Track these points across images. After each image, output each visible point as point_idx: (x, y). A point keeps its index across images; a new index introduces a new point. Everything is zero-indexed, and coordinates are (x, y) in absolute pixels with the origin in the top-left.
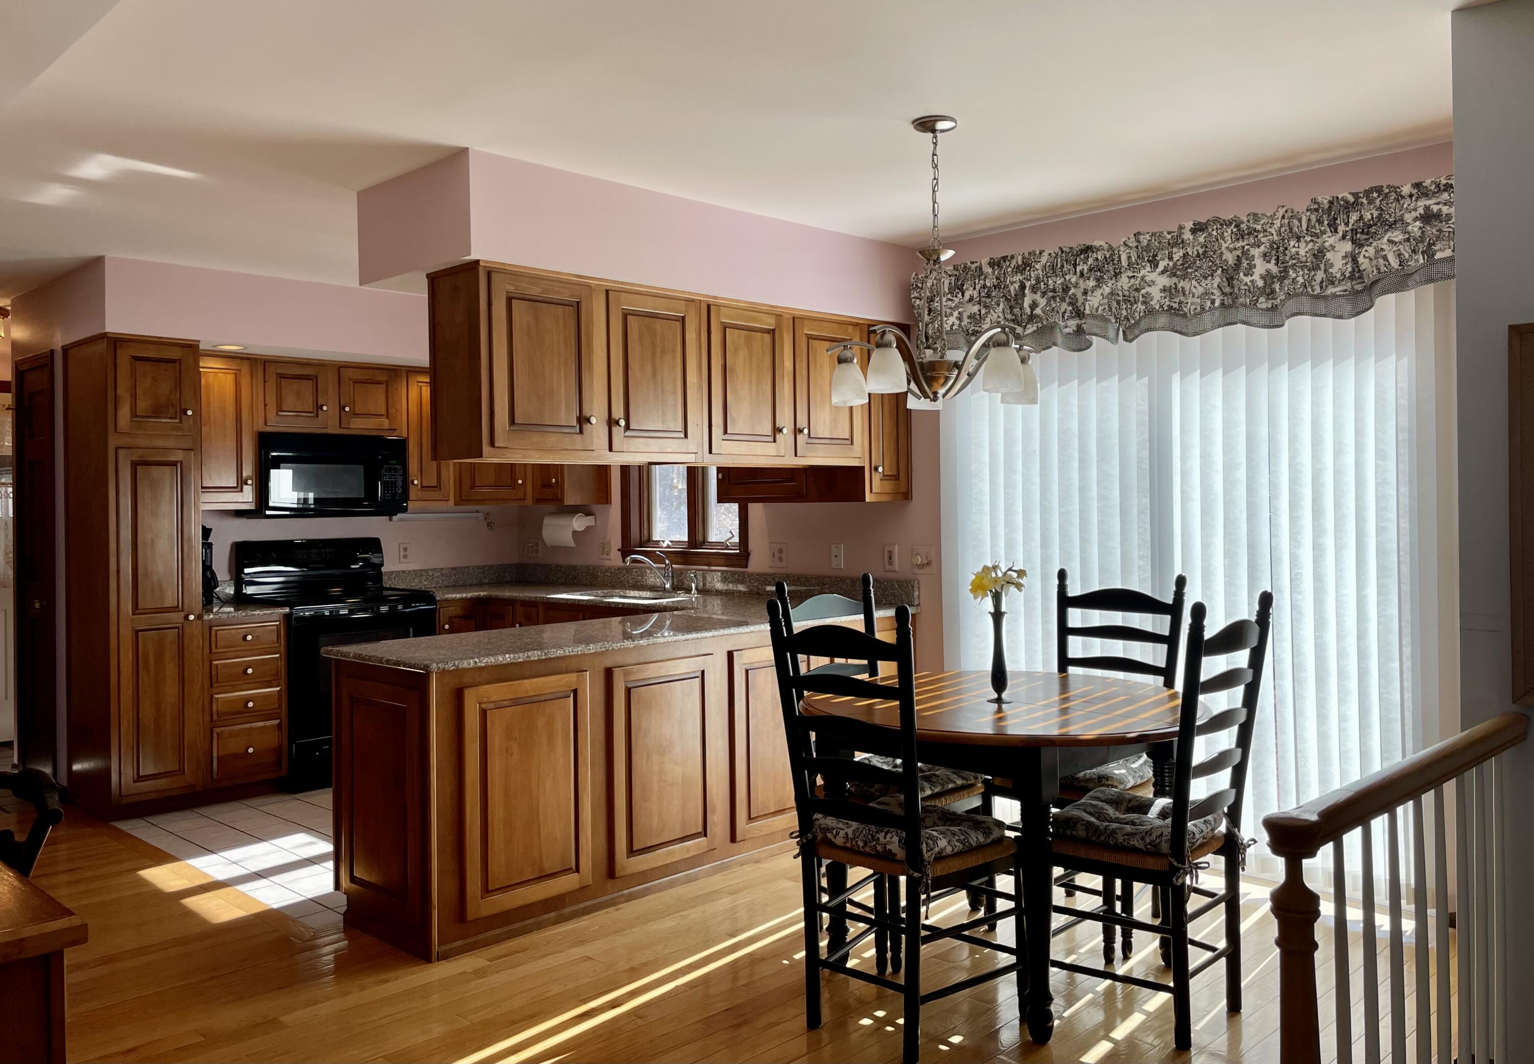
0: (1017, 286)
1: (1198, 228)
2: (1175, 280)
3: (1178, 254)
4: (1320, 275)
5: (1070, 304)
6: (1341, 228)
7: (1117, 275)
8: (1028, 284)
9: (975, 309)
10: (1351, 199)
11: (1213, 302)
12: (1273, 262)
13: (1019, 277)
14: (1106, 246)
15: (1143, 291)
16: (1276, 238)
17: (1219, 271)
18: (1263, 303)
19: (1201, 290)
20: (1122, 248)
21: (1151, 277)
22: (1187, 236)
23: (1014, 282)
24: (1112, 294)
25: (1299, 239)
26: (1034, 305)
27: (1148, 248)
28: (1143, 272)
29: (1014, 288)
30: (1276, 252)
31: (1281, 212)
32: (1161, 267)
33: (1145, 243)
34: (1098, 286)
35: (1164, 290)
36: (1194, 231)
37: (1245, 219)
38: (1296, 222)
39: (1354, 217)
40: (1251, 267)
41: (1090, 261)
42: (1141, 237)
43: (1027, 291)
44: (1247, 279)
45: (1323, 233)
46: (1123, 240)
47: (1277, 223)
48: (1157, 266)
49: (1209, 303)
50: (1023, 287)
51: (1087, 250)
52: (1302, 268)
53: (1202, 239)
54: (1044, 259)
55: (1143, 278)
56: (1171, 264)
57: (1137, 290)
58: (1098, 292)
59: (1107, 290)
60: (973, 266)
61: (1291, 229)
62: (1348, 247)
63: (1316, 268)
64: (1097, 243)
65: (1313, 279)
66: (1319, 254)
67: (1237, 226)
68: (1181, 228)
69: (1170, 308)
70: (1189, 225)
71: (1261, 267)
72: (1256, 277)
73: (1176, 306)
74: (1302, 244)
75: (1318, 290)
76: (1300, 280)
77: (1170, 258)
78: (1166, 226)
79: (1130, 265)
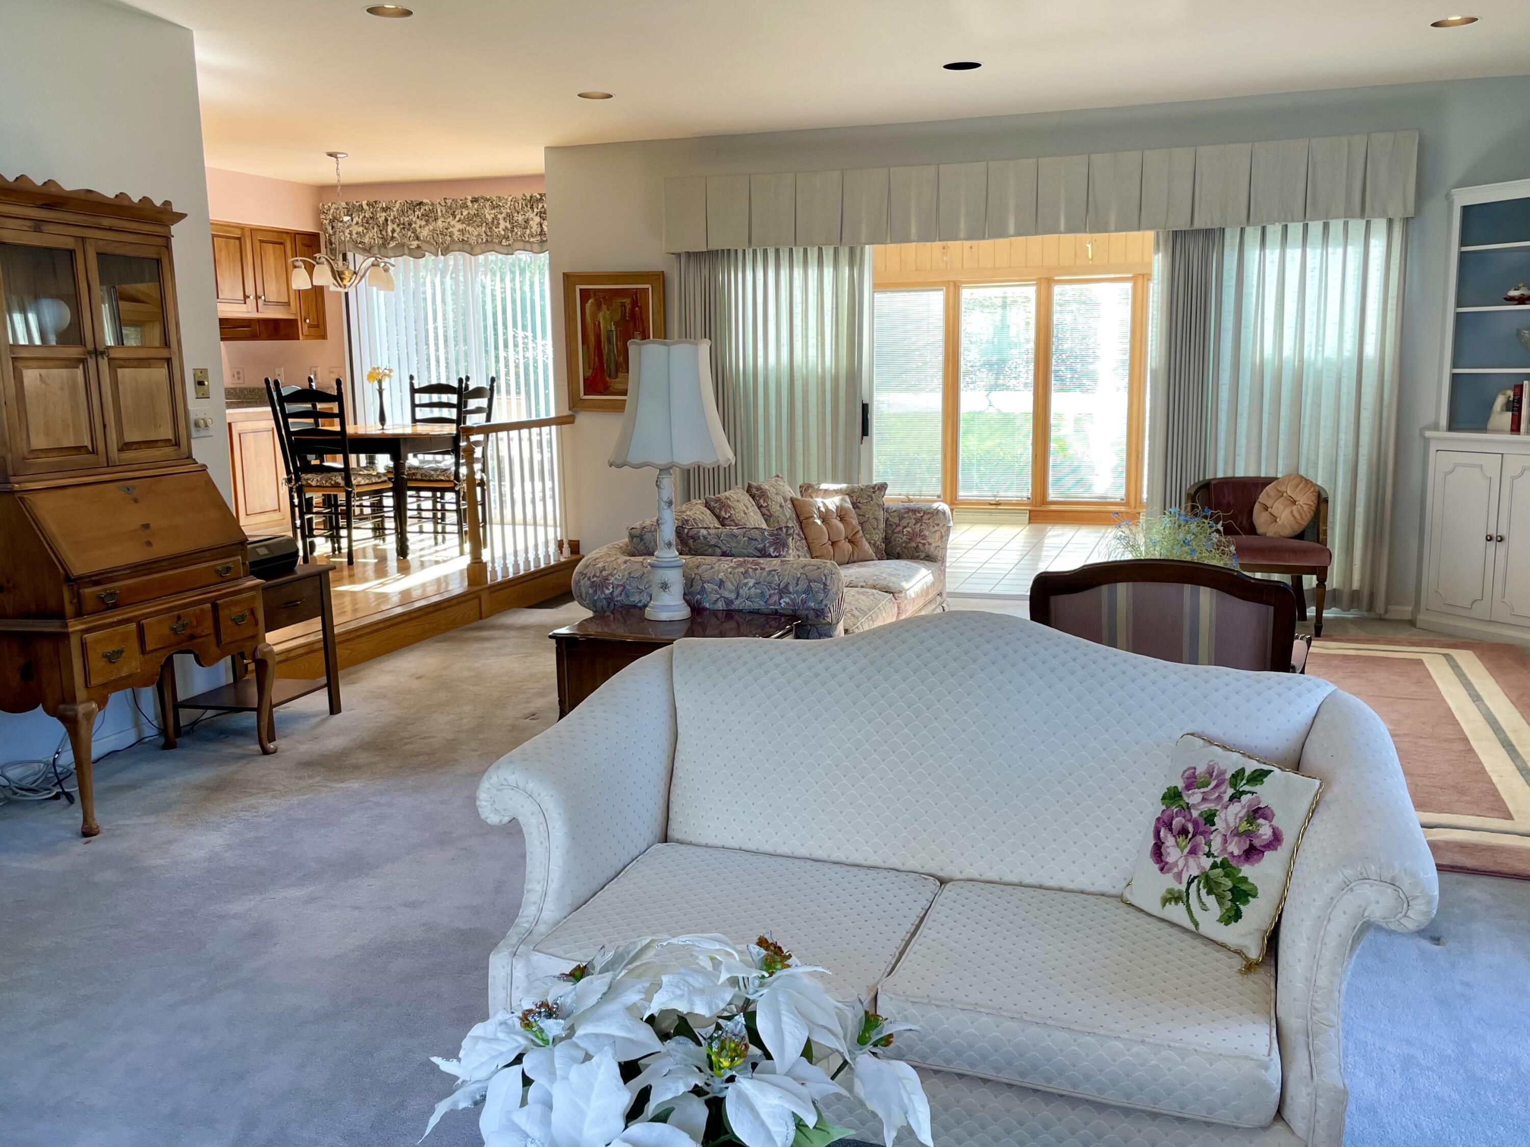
0: (383, 218)
1: (475, 200)
2: (464, 225)
3: (465, 213)
4: (528, 231)
5: (412, 232)
6: (535, 210)
7: (436, 219)
8: (389, 218)
9: (361, 229)
10: (539, 197)
11: (482, 239)
12: (508, 222)
13: (384, 214)
14: (430, 203)
15: (449, 230)
16: (508, 211)
17: (484, 224)
18: (504, 242)
19: (476, 233)
21: (452, 223)
22: (469, 204)
23: (381, 217)
24: (434, 230)
25: (518, 213)
26: (393, 231)
27: (450, 208)
28: (449, 220)
29: (381, 220)
30: (509, 217)
31: (510, 199)
32: (457, 218)
33: (449, 205)
34: (427, 225)
35: (459, 231)
36: (472, 202)
37: (495, 199)
38: (517, 204)
39: (540, 206)
40: (499, 224)
41: (422, 210)
42: (447, 201)
43: (389, 223)
44: (496, 230)
45: (528, 211)
46: (439, 200)
47: (509, 203)
48: (455, 217)
49: (480, 240)
50: (386, 220)
51: (421, 203)
52: (520, 227)
53: (476, 206)
54: (398, 205)
55: (449, 223)
56: (462, 217)
57: (447, 229)
58: (427, 228)
59: (431, 228)
60: (357, 204)
61: (515, 208)
62: (538, 219)
63: (526, 228)
64: (425, 201)
65: (525, 233)
66: (527, 221)
67: (492, 202)
68: (466, 198)
69: (463, 240)
70: (470, 198)
71: (503, 224)
72: (500, 229)
73: (466, 239)
74: (520, 215)
75: (527, 239)
76: (519, 233)
77: (462, 214)
78: (459, 196)
79: (442, 215)
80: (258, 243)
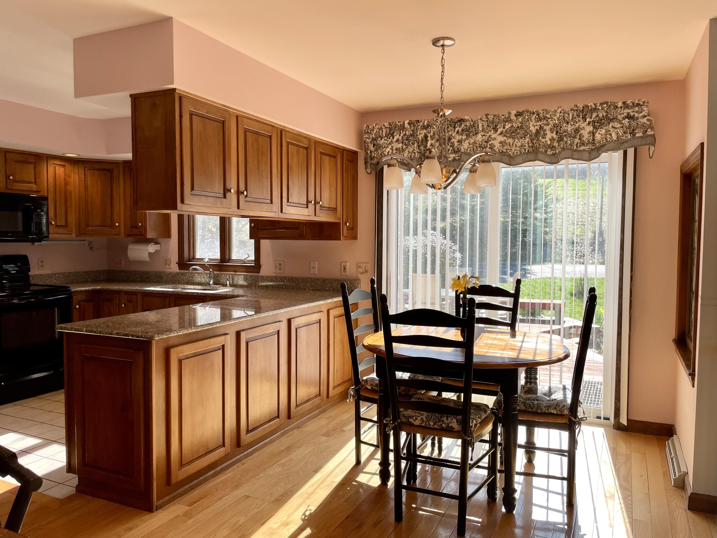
0: (422, 135)
1: (519, 114)
2: (505, 138)
3: (508, 126)
4: (577, 140)
5: (451, 146)
6: (588, 120)
7: (476, 134)
8: (429, 135)
9: (400, 145)
10: (594, 106)
11: (525, 150)
12: (555, 133)
13: (425, 131)
14: (470, 119)
15: (490, 143)
16: (557, 122)
17: (528, 136)
18: (549, 152)
19: (519, 144)
20: (479, 121)
21: (493, 136)
22: (513, 117)
24: (474, 143)
25: (568, 123)
27: (492, 122)
28: (490, 133)
29: (420, 137)
30: (556, 128)
31: (559, 110)
32: (499, 131)
33: (491, 119)
34: (467, 139)
35: (501, 143)
36: (516, 116)
37: (541, 112)
38: (567, 115)
39: (594, 115)
40: (545, 135)
41: (463, 125)
42: (489, 116)
43: (429, 138)
44: (543, 140)
45: (579, 121)
46: (480, 117)
47: (558, 115)
48: (497, 131)
49: (523, 150)
50: (426, 137)
51: (461, 121)
52: (570, 137)
53: (520, 120)
55: (490, 136)
56: (504, 130)
57: (486, 142)
58: (467, 141)
59: (472, 141)
60: (399, 124)
61: (564, 118)
62: (591, 128)
63: (575, 137)
64: (466, 118)
65: (573, 142)
66: (577, 130)
67: (537, 115)
68: (510, 113)
69: (502, 151)
70: (514, 112)
71: (549, 135)
72: (547, 139)
73: (504, 151)
74: (570, 126)
75: (575, 148)
76: (569, 142)
77: (504, 128)
78: (503, 112)
79: (483, 130)
80: (319, 154)
